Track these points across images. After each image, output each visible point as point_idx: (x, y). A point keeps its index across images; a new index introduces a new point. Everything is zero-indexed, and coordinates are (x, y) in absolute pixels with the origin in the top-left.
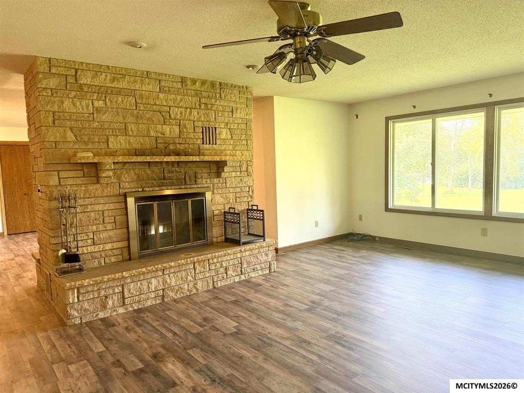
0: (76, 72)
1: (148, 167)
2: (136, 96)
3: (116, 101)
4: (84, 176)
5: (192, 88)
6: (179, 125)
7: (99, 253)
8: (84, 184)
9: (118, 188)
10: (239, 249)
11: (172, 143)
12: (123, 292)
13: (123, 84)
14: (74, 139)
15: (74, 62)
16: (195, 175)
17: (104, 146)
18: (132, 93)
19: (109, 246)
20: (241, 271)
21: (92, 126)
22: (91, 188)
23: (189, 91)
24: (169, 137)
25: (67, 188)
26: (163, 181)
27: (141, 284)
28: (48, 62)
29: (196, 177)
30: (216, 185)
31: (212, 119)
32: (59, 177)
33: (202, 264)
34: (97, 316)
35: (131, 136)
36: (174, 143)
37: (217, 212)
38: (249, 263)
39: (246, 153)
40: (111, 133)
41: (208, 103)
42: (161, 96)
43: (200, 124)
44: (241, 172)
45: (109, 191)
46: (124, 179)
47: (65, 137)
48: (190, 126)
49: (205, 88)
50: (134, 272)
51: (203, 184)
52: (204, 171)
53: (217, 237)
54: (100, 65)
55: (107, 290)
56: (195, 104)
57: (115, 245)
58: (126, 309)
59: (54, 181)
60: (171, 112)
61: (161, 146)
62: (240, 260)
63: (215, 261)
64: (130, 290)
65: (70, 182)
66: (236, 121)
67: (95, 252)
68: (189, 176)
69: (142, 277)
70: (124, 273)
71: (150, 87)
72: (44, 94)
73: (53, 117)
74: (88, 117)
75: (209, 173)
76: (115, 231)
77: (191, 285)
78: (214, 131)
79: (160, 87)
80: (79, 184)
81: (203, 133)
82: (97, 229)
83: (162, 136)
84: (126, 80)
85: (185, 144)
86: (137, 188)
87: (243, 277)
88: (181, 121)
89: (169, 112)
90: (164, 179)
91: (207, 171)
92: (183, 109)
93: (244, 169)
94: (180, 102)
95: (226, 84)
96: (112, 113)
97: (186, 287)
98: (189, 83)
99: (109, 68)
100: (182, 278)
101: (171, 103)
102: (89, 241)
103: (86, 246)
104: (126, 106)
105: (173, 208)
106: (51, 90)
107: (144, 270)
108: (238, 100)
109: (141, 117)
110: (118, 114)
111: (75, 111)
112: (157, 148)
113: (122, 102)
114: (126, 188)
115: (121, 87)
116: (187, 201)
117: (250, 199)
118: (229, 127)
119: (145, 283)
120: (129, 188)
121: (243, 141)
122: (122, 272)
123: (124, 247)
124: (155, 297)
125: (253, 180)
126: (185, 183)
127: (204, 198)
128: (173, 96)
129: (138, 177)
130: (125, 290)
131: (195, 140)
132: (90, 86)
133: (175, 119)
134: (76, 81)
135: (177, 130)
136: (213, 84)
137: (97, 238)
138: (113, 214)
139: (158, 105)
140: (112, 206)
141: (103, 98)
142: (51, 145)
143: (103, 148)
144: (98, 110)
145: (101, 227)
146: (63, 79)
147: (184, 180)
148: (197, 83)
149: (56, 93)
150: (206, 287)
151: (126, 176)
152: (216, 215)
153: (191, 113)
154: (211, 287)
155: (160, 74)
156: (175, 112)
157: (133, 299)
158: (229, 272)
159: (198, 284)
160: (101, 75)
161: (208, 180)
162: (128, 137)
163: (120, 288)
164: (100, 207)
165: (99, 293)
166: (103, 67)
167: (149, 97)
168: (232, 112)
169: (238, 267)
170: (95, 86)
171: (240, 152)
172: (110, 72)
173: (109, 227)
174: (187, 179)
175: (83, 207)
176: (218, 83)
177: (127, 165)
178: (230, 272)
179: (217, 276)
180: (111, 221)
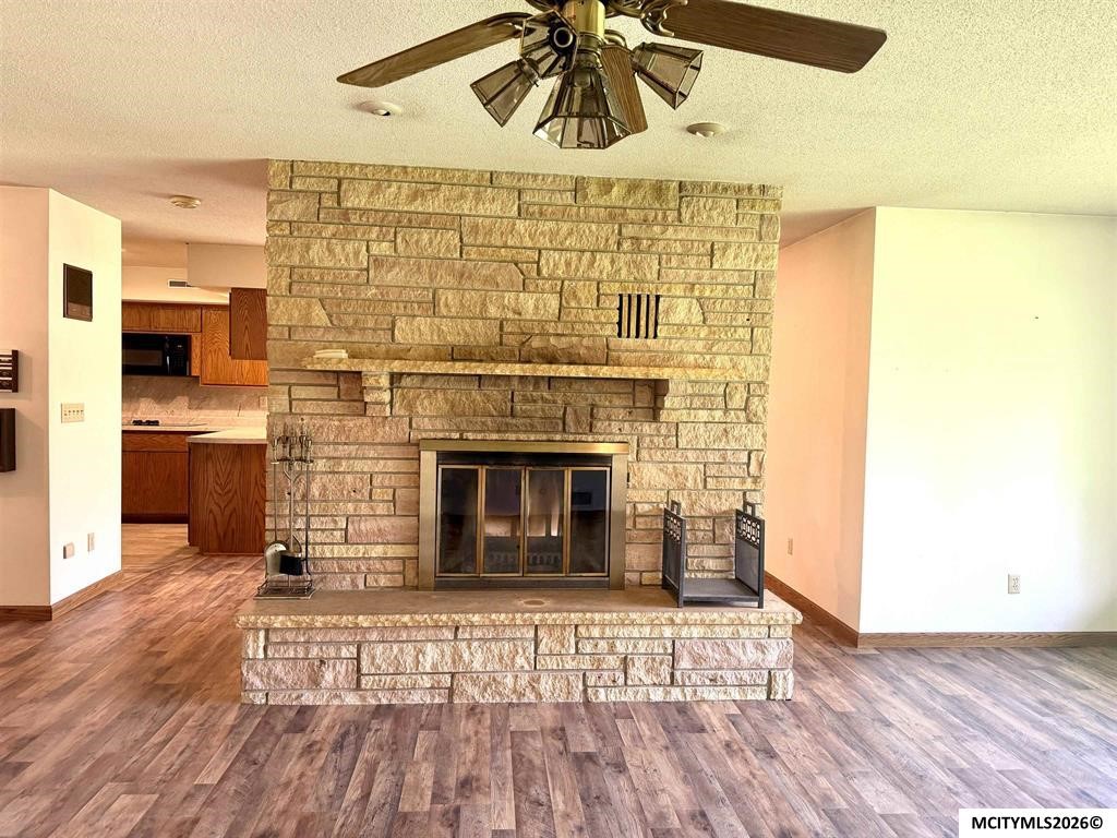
0: (339, 186)
1: (476, 387)
2: (464, 229)
3: (417, 241)
4: (339, 398)
5: (602, 202)
6: (561, 293)
7: (354, 563)
8: (339, 415)
9: (407, 430)
10: (666, 615)
11: (540, 334)
12: (358, 659)
13: (433, 205)
14: (325, 321)
15: (337, 164)
16: (592, 410)
17: (384, 337)
18: (453, 221)
19: (377, 551)
20: (672, 675)
21: (363, 296)
22: (351, 423)
23: (592, 211)
24: (531, 320)
25: (302, 419)
26: (509, 420)
27: (401, 650)
28: (289, 169)
29: (592, 416)
30: (648, 439)
31: (649, 276)
32: (290, 396)
33: (557, 632)
34: (298, 697)
35: (444, 317)
36: (544, 334)
37: (647, 507)
38: (697, 660)
39: (745, 361)
40: (402, 311)
41: (643, 236)
42: (520, 225)
43: (616, 288)
44: (726, 410)
45: (386, 432)
46: (420, 409)
47: (307, 316)
48: (586, 294)
49: (635, 201)
50: (383, 618)
51: (611, 434)
52: (617, 402)
53: (641, 572)
54: (389, 166)
55: (324, 648)
56: (607, 240)
57: (393, 551)
58: (363, 698)
59: (280, 405)
60: (543, 262)
61: (511, 341)
62: (669, 644)
63: (596, 632)
64: (373, 658)
65: (310, 408)
66: (720, 279)
67: (350, 559)
68: (575, 411)
69: (404, 635)
70: (361, 618)
71: (496, 208)
72: (277, 232)
73: (290, 277)
74: (358, 276)
75: (631, 409)
76: (393, 519)
77: (524, 680)
78: (653, 303)
79: (519, 205)
80: (327, 414)
81: (620, 309)
82: (355, 510)
83: (516, 316)
84: (442, 195)
85: (571, 335)
86: (447, 430)
87: (676, 694)
88: (566, 283)
89: (538, 263)
90: (513, 415)
91: (625, 403)
92: (574, 254)
93: (738, 400)
94: (566, 239)
95: (698, 186)
96: (407, 268)
97: (509, 680)
98: (593, 190)
99: (406, 172)
100: (501, 658)
101: (544, 242)
102: (338, 534)
103: (330, 544)
104: (439, 251)
105: (525, 484)
106: (290, 223)
107: (406, 618)
108: (731, 223)
109: (470, 277)
110: (419, 269)
111: (331, 264)
112: (501, 344)
113: (431, 243)
114: (426, 431)
115: (431, 210)
116: (563, 471)
117: (749, 485)
118: (697, 293)
119: (409, 649)
120: (431, 431)
121: (740, 330)
122: (357, 614)
123: (410, 558)
124: (432, 688)
125: (764, 436)
126: (564, 429)
127: (608, 469)
128: (552, 224)
129: (453, 406)
130: (364, 656)
131: (598, 327)
132: (365, 211)
133: (551, 278)
134: (339, 203)
135: (553, 302)
136: (659, 189)
137: (354, 529)
138: (392, 484)
139: (512, 247)
140: (391, 466)
141: (391, 236)
142: (282, 334)
143: (383, 340)
144: (378, 262)
145: (364, 508)
146: (314, 200)
147: (560, 423)
148: (615, 189)
149: (299, 229)
150: (564, 695)
151: (426, 402)
152: (642, 516)
153: (592, 263)
154: (578, 697)
155: (521, 176)
156: (553, 262)
157: (380, 681)
158: (632, 671)
159: (543, 681)
160: (389, 187)
161: (626, 425)
162: (437, 320)
163: (354, 650)
164: (366, 466)
165: (307, 651)
166: (395, 170)
167: (491, 230)
168: (712, 255)
169: (661, 664)
170: (376, 211)
171: (726, 357)
172: (409, 178)
173: (381, 509)
174: (570, 419)
175: (332, 462)
176: (675, 185)
177: (431, 379)
178: (638, 671)
179: (596, 674)
180: (386, 498)
